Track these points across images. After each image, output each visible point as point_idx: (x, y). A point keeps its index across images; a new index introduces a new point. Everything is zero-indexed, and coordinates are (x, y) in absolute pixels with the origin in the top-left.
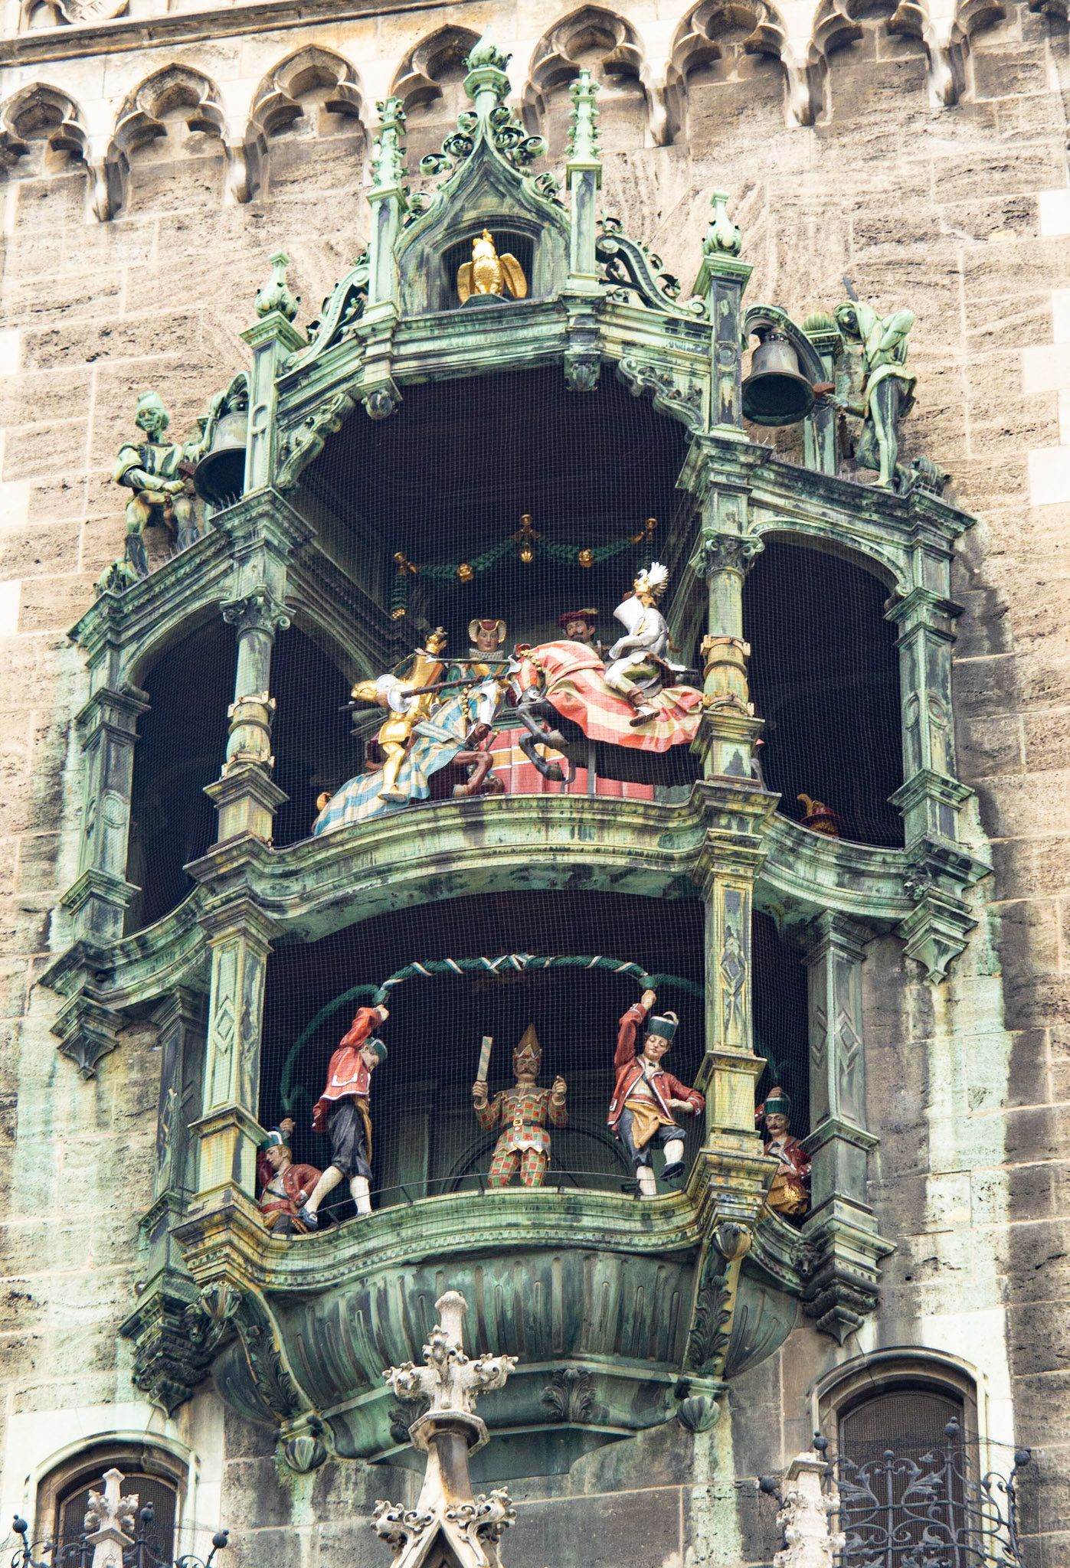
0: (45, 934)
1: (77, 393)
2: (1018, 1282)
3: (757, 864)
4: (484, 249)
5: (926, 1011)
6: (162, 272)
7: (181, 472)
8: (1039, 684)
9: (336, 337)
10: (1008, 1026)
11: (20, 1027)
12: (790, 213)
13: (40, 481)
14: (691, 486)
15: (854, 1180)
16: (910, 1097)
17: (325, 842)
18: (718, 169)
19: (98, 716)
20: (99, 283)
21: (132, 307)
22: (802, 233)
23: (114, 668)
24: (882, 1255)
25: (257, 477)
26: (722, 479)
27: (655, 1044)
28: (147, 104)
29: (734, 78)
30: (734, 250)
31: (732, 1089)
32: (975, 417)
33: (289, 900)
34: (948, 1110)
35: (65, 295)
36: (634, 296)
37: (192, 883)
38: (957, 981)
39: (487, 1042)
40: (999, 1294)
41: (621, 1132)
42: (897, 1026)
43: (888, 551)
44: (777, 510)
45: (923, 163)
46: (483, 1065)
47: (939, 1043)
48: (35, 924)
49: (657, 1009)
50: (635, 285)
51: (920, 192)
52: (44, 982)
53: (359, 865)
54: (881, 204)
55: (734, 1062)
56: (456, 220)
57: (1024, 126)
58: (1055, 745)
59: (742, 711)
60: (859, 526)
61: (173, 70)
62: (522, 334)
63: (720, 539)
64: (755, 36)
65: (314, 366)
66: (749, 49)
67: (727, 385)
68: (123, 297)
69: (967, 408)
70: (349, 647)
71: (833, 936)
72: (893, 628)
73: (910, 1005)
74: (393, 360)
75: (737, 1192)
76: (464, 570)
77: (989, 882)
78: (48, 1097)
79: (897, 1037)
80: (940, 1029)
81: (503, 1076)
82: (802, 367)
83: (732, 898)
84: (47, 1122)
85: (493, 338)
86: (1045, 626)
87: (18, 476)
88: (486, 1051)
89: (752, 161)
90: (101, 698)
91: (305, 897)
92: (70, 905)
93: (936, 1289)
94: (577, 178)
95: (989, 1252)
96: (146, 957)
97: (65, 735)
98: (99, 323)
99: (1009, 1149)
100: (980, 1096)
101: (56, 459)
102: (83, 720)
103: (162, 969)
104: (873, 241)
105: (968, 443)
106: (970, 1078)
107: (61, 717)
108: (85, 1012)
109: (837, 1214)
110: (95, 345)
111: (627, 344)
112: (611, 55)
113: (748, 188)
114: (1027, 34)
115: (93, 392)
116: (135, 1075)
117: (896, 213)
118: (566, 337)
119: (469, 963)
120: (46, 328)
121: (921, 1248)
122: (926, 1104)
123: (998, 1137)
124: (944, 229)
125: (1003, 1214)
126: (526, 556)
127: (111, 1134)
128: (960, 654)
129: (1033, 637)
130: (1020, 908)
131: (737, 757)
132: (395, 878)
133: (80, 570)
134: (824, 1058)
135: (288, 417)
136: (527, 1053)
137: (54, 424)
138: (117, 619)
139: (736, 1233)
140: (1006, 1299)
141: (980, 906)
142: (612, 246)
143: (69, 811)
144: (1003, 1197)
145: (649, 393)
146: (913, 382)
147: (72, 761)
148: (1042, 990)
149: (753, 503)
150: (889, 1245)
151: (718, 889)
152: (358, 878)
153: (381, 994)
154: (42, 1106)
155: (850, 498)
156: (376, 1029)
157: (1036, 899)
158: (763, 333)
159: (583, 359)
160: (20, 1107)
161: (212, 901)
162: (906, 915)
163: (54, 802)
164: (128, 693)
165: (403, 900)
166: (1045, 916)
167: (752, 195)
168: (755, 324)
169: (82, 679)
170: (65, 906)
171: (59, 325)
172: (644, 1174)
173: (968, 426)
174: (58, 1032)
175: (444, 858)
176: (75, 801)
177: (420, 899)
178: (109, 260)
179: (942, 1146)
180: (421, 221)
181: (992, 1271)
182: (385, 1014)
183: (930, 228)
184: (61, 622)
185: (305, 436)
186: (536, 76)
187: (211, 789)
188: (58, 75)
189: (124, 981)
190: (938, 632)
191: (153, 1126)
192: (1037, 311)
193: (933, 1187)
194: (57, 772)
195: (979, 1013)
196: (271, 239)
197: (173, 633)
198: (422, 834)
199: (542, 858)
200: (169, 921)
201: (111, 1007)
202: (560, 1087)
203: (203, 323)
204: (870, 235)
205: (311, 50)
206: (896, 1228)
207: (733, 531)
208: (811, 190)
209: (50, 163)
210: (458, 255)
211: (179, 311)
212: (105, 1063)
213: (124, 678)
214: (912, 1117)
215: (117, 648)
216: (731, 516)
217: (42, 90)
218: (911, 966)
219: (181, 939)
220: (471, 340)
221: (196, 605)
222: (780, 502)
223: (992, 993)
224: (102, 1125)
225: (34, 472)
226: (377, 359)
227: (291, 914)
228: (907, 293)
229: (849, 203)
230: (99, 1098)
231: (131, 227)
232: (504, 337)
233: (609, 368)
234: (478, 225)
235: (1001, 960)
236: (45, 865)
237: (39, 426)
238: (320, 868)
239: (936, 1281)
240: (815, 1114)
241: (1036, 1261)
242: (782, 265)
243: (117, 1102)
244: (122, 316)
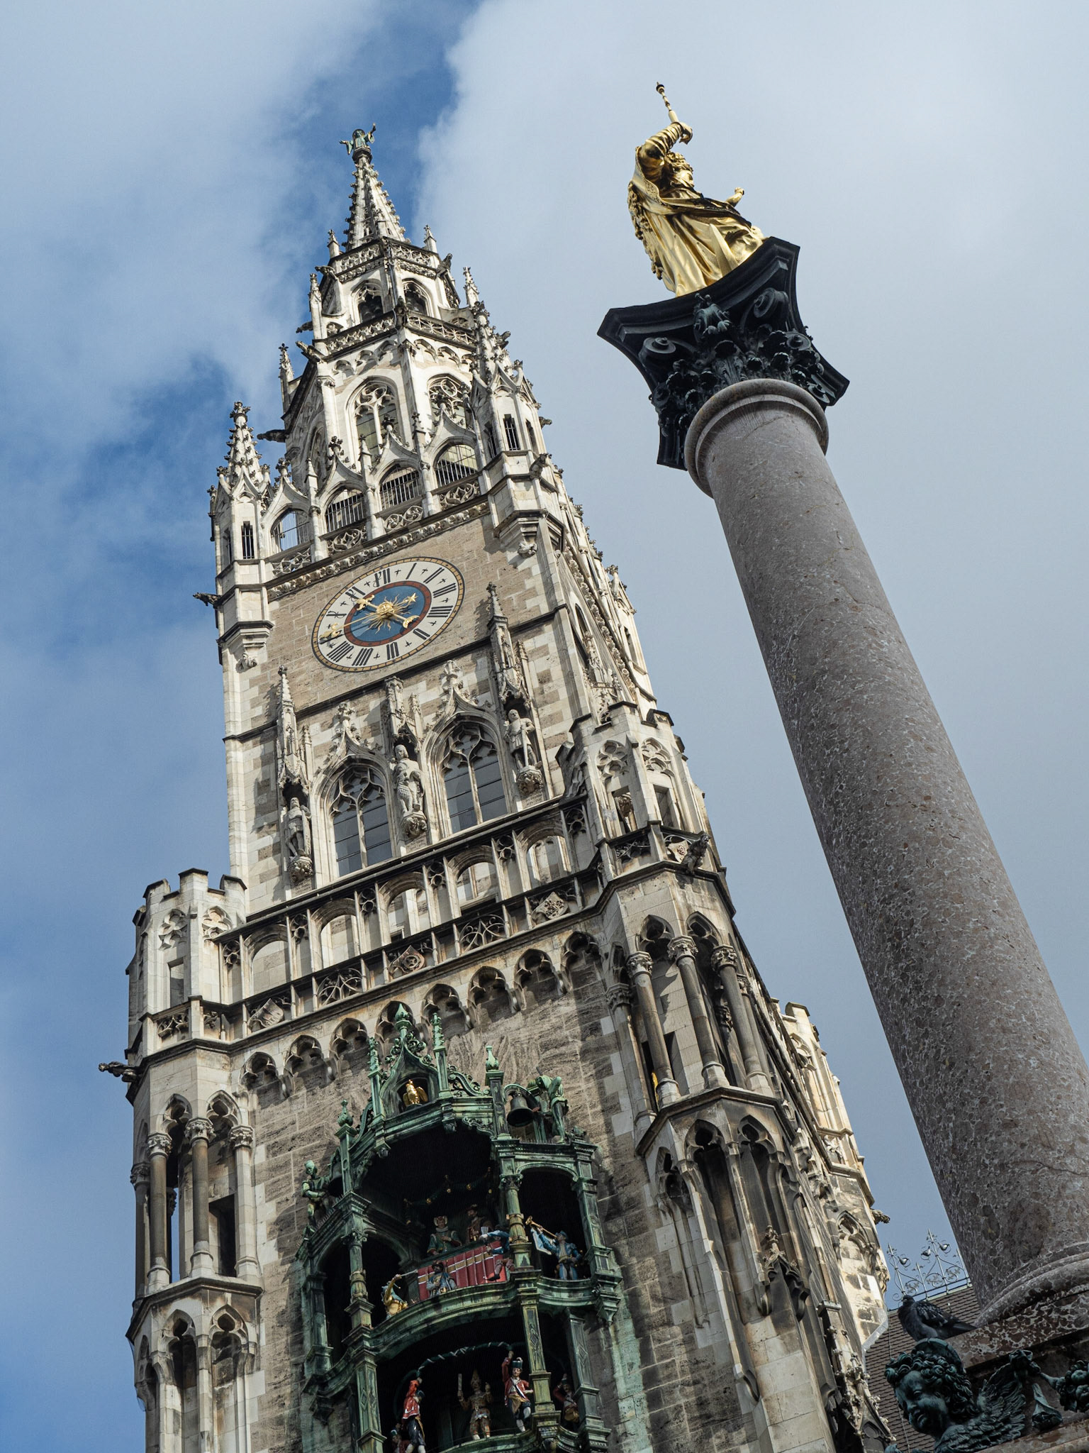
0: (302, 1373)
1: (287, 1164)
2: (655, 1435)
3: (537, 1297)
4: (411, 1089)
5: (608, 1337)
6: (309, 1112)
7: (324, 1189)
8: (628, 1203)
9: (366, 1130)
10: (637, 1336)
11: (299, 1410)
12: (518, 1045)
13: (278, 1200)
14: (495, 1158)
15: (592, 1408)
16: (607, 1371)
17: (388, 1323)
18: (491, 1034)
19: (310, 1285)
20: (289, 1120)
21: (301, 1127)
22: (523, 1051)
23: (312, 1266)
24: (607, 1435)
25: (348, 1188)
26: (504, 1155)
27: (517, 1371)
28: (295, 1052)
29: (491, 999)
30: (496, 1067)
31: (541, 1387)
32: (591, 1108)
33: (380, 1346)
34: (621, 1374)
35: (277, 1127)
36: (464, 1093)
37: (346, 1346)
38: (617, 1323)
39: (460, 1375)
40: (649, 1442)
41: (509, 1409)
42: (599, 1345)
43: (568, 1165)
44: (525, 1161)
45: (559, 1017)
46: (460, 1384)
47: (614, 1348)
48: (299, 1370)
49: (514, 1358)
50: (464, 1089)
51: (560, 1028)
52: (305, 1391)
53: (402, 1328)
54: (548, 1035)
55: (540, 1377)
56: (399, 1078)
57: (591, 996)
58: (637, 1226)
59: (524, 1241)
60: (556, 1159)
61: (302, 1037)
62: (427, 1117)
63: (506, 1177)
64: (495, 983)
65: (360, 1142)
66: (494, 987)
67: (501, 1119)
68: (297, 1124)
69: (588, 1105)
70: (392, 1239)
71: (571, 1316)
72: (575, 1193)
73: (602, 1336)
74: (385, 1135)
75: (548, 1427)
76: (428, 1201)
77: (622, 1282)
78: (312, 1436)
79: (600, 1349)
80: (614, 1343)
81: (469, 1391)
82: (529, 1104)
83: (530, 1312)
84: (313, 1445)
85: (418, 1120)
86: (627, 1181)
87: (271, 1200)
88: (460, 1379)
89: (502, 1028)
90: (309, 1278)
91: (385, 1344)
92: (309, 1360)
93: (628, 1444)
94: (438, 1054)
95: (643, 1425)
96: (337, 1376)
97: (300, 1295)
98: (290, 1136)
99: (644, 1384)
100: (631, 1365)
101: (283, 1190)
102: (305, 1288)
103: (343, 1379)
104: (547, 1049)
105: (590, 1118)
106: (627, 1359)
107: (297, 1288)
108: (319, 1401)
109: (588, 1424)
110: (290, 1144)
111: (464, 1112)
112: (448, 1000)
113: (502, 1038)
114: (587, 962)
115: (292, 1162)
116: (341, 1420)
117: (553, 1037)
118: (442, 1115)
119: (447, 1355)
120: (273, 1142)
121: (620, 1429)
122: (613, 1373)
123: (640, 1381)
124: (570, 1040)
125: (646, 1410)
126: (449, 1190)
127: (335, 1445)
128: (599, 1198)
129: (623, 1186)
130: (634, 1290)
131: (524, 1259)
132: (414, 1331)
133: (296, 1230)
134: (575, 1363)
135: (354, 1162)
136: (475, 1381)
137: (280, 1177)
138: (310, 1247)
139: (550, 1443)
140: (652, 1443)
141: (620, 1293)
142: (453, 1077)
143: (305, 1323)
144: (645, 1403)
145: (474, 1127)
146: (566, 1102)
147: (303, 1304)
148: (646, 1320)
149: (517, 1160)
150: (609, 1430)
151: (525, 1311)
152: (401, 1333)
153: (418, 1373)
154: (310, 1440)
155: (552, 1150)
156: (419, 1387)
157: (639, 1286)
158: (512, 1094)
159: (449, 1122)
160: (303, 1441)
161: (354, 1351)
162: (595, 1302)
163: (299, 1321)
164: (318, 1275)
165: (418, 1338)
166: (643, 1292)
167: (504, 1041)
168: (508, 1093)
169: (302, 1272)
170: (308, 1360)
171: (277, 1139)
172: (520, 1423)
173: (589, 1112)
174: (312, 1409)
175: (428, 1320)
176: (306, 1319)
177: (424, 1336)
178: (291, 1111)
179: (622, 1387)
180: (387, 1082)
181: (645, 1432)
182: (420, 1381)
183: (565, 1040)
184: (293, 1252)
185: (360, 1169)
186: (424, 1013)
187: (347, 1310)
188: (264, 1049)
189: (332, 1386)
190: (589, 1192)
191: (349, 1439)
192: (606, 1064)
193: (621, 1404)
194: (298, 1309)
195: (626, 1334)
196: (344, 1092)
197: (329, 1249)
198: (420, 1313)
199: (462, 1313)
200: (342, 1361)
201: (328, 1397)
202: (487, 1387)
203: (326, 1128)
204: (545, 1047)
205: (347, 1019)
206: (611, 1423)
207: (511, 1174)
208: (523, 1035)
209: (266, 1079)
210: (402, 1091)
211: (317, 1125)
212: (330, 1418)
213: (316, 1269)
214: (609, 1379)
215: (312, 1258)
216: (509, 1168)
217: (258, 1054)
218: (601, 1320)
219: (347, 1367)
220: (411, 1123)
221: (335, 1238)
222: (526, 1157)
223: (629, 1325)
224: (332, 1442)
225: (276, 1197)
226: (379, 1137)
227: (382, 1351)
228: (560, 1067)
229: (536, 1037)
230: (330, 1432)
231: (297, 1097)
232: (422, 1119)
233: (459, 1122)
234: (407, 1079)
235: (631, 1312)
236: (299, 1346)
237: (276, 1179)
238: (388, 1332)
239: (628, 1441)
240: (576, 1386)
241: (661, 1425)
242: (518, 1064)
243: (336, 1432)
244: (298, 1131)
